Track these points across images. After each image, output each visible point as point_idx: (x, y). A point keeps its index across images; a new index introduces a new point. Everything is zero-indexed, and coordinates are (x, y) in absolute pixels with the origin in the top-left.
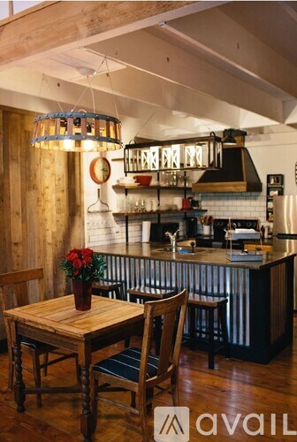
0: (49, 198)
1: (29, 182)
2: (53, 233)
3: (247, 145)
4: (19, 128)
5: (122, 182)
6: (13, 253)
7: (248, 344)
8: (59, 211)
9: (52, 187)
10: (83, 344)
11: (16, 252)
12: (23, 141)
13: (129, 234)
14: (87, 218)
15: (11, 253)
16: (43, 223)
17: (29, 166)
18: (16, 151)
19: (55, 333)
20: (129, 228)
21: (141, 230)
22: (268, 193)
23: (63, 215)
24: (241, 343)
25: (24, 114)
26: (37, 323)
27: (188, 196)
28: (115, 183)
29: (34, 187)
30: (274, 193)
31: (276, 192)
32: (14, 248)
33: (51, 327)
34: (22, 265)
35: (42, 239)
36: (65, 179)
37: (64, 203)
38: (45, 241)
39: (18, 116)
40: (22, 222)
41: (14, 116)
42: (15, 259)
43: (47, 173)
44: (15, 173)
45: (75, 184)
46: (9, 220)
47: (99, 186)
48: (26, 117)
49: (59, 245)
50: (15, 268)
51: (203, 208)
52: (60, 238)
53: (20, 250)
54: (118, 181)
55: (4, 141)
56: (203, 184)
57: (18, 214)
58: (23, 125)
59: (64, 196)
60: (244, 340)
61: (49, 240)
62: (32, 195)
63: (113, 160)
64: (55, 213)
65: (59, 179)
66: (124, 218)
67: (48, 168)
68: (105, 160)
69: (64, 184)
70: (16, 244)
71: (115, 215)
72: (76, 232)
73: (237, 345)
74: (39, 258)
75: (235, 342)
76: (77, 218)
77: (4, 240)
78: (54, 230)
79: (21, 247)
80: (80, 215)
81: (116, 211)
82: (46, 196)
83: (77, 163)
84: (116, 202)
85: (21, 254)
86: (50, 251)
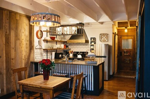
0: (23, 43)
1: (17, 37)
2: (24, 55)
3: (84, 28)
4: (14, 18)
5: (46, 39)
6: (11, 63)
7: (93, 90)
8: (27, 48)
9: (24, 39)
10: (52, 91)
11: (12, 62)
12: (15, 23)
13: (48, 56)
14: (35, 51)
15: (11, 62)
16: (21, 52)
17: (17, 31)
18: (13, 26)
19: (41, 88)
20: (48, 54)
21: (52, 55)
22: (91, 44)
23: (28, 49)
24: (90, 90)
25: (16, 13)
26: (33, 85)
27: (65, 44)
28: (44, 39)
29: (19, 39)
30: (93, 43)
31: (94, 43)
32: (12, 60)
33: (39, 86)
34: (14, 67)
35: (21, 57)
36: (29, 37)
37: (28, 45)
38: (22, 58)
39: (14, 14)
40: (15, 51)
41: (12, 14)
42: (12, 64)
43: (23, 34)
44: (13, 34)
45: (31, 38)
46: (10, 51)
47: (39, 40)
48: (17, 15)
49: (26, 60)
50: (12, 68)
51: (70, 48)
52: (27, 57)
53: (14, 61)
54: (45, 38)
55: (9, 23)
56: (71, 40)
57: (13, 48)
58: (15, 17)
59: (28, 43)
60: (92, 89)
61: (23, 58)
62: (18, 42)
63: (43, 31)
64: (25, 48)
65: (27, 37)
66: (46, 51)
67: (23, 33)
68: (41, 31)
69: (28, 39)
70: (12, 59)
71: (44, 50)
72: (32, 55)
73: (89, 91)
74: (20, 64)
75: (88, 90)
76: (32, 50)
77: (9, 57)
78: (25, 54)
79: (14, 60)
80: (33, 49)
81: (44, 48)
82: (22, 42)
83: (32, 32)
84: (44, 45)
85: (14, 63)
86: (24, 62)
